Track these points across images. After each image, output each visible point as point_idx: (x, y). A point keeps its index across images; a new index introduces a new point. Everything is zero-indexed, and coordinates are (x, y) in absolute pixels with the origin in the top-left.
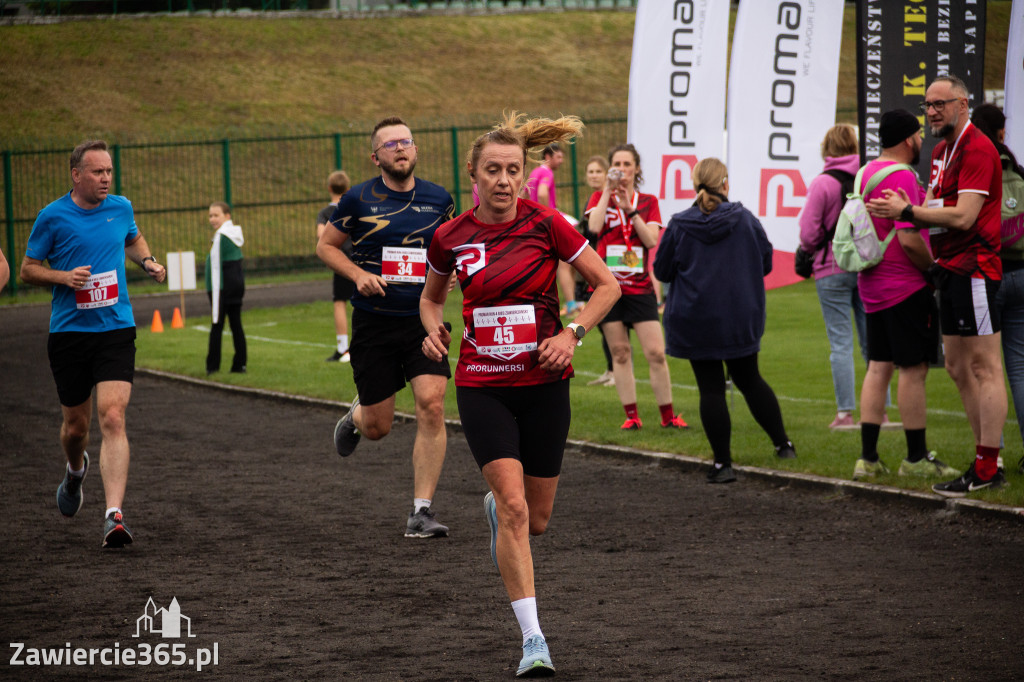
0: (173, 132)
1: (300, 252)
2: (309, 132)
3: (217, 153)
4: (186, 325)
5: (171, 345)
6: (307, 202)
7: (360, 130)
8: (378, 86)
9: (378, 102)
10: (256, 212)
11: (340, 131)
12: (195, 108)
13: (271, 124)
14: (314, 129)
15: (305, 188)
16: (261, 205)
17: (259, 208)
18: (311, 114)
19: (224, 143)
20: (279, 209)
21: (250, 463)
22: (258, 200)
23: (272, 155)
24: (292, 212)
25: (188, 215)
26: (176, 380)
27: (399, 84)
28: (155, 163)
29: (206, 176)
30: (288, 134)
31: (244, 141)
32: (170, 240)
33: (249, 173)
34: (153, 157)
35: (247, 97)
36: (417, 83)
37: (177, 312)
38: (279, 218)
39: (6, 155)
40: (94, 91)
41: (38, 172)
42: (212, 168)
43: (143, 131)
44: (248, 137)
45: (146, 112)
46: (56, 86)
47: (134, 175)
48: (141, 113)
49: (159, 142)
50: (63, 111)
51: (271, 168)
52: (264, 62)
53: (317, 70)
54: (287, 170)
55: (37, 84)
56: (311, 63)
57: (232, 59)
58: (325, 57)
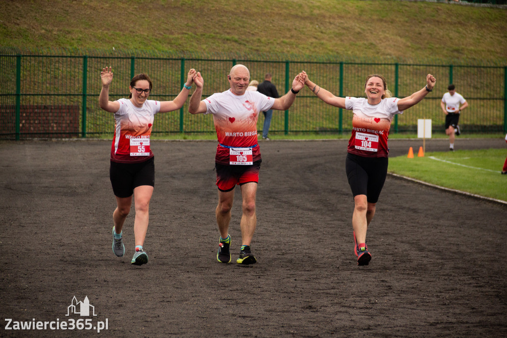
0: (426, 59)
1: (485, 124)
2: (492, 65)
3: (448, 72)
4: (425, 156)
5: (416, 165)
6: (490, 99)
12: (437, 48)
13: (474, 59)
14: (495, 63)
15: (489, 92)
18: (494, 56)
19: (451, 67)
20: (476, 101)
21: (448, 226)
23: (474, 74)
25: (431, 101)
26: (417, 183)
28: (416, 74)
29: (441, 82)
30: (482, 65)
31: (460, 66)
32: (421, 112)
33: (462, 82)
34: (415, 71)
35: (463, 45)
37: (421, 149)
38: (475, 106)
39: (341, 64)
40: (388, 35)
41: (357, 74)
42: (444, 79)
43: (411, 57)
44: (463, 64)
45: (413, 48)
46: (369, 31)
47: (405, 79)
48: (410, 49)
49: (418, 63)
50: (371, 44)
51: (473, 81)
52: (472, 28)
53: (498, 34)
54: (481, 82)
55: (359, 30)
56: (496, 31)
57: (457, 25)
58: (503, 28)
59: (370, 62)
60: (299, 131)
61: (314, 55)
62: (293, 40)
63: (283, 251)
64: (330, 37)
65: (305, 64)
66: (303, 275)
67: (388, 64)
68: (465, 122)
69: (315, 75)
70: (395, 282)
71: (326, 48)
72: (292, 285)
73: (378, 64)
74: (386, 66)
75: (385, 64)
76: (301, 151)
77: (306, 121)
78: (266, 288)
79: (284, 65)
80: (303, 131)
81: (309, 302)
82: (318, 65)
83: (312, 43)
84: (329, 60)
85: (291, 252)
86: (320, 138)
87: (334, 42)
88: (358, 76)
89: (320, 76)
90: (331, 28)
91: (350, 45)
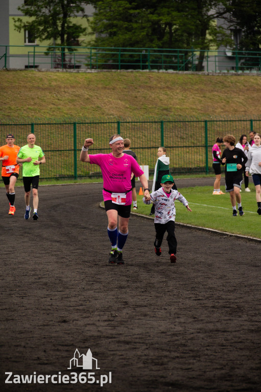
0: (141, 117)
1: (191, 166)
2: (195, 120)
3: (159, 126)
6: (193, 147)
7: (215, 119)
8: (222, 102)
9: (223, 109)
10: (173, 150)
11: (208, 119)
12: (150, 108)
13: (180, 115)
14: (197, 118)
15: (193, 141)
16: (175, 147)
17: (174, 148)
18: (196, 112)
19: (162, 122)
20: (182, 149)
22: (175, 145)
23: (180, 128)
24: (188, 150)
25: (147, 150)
26: (140, 216)
27: (231, 102)
28: (134, 129)
29: (154, 135)
30: (187, 120)
31: (169, 122)
33: (171, 134)
35: (171, 104)
36: (237, 102)
37: (141, 188)
38: (182, 152)
39: (74, 124)
40: (111, 100)
41: (87, 131)
42: (156, 132)
43: (130, 116)
44: (171, 120)
45: (131, 109)
46: (95, 97)
47: (125, 133)
48: (129, 109)
49: (136, 121)
50: (98, 107)
51: (180, 133)
52: (178, 91)
53: (199, 95)
54: (186, 134)
55: (88, 96)
56: (196, 92)
57: (165, 89)
58: (202, 90)
59: (97, 121)
60: (43, 178)
61: (53, 117)
62: (36, 107)
63: (39, 276)
64: (65, 103)
65: (47, 125)
66: (57, 295)
67: (111, 123)
68: (175, 166)
69: (55, 133)
70: (130, 298)
71: (62, 112)
72: (48, 303)
73: (103, 123)
74: (110, 124)
75: (109, 123)
76: (46, 194)
77: (49, 170)
78: (28, 306)
79: (30, 127)
80: (46, 178)
81: (63, 317)
82: (57, 125)
83: (51, 108)
84: (65, 121)
85: (46, 276)
86: (60, 183)
87: (68, 107)
88: (88, 133)
89: (58, 134)
90: (65, 95)
91: (81, 108)
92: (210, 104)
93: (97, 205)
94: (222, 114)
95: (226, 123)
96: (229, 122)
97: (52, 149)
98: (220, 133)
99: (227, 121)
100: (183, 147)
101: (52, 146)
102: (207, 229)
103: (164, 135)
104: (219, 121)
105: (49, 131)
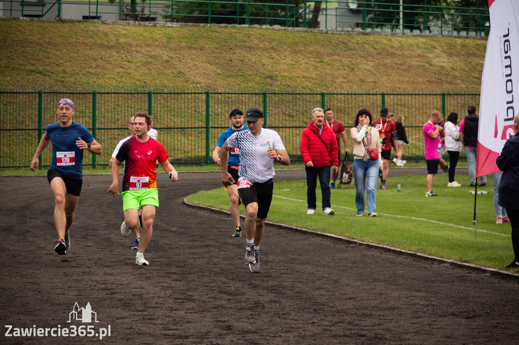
0: (238, 87)
2: (308, 92)
3: (261, 99)
7: (335, 92)
8: (345, 69)
9: (345, 78)
11: (325, 92)
12: (249, 75)
13: (289, 86)
14: (311, 90)
15: (305, 120)
16: (282, 127)
17: (280, 129)
18: (310, 82)
19: (264, 94)
20: (291, 130)
22: (281, 125)
23: (289, 102)
24: (298, 132)
27: (356, 69)
28: (228, 102)
30: (298, 92)
31: (275, 94)
33: (277, 110)
35: (276, 71)
36: (365, 69)
38: (291, 135)
39: (150, 94)
40: (197, 63)
41: (165, 104)
43: (222, 85)
44: (277, 92)
45: (224, 75)
46: (177, 59)
47: (216, 108)
48: (221, 76)
49: (230, 92)
50: (180, 72)
51: (288, 109)
52: (286, 54)
53: (314, 59)
54: (296, 110)
55: (167, 58)
56: (311, 56)
57: (270, 51)
58: (318, 53)
59: (179, 92)
61: (121, 85)
62: (99, 70)
64: (136, 67)
65: (113, 95)
67: (198, 93)
69: (123, 106)
70: (234, 321)
71: (133, 78)
73: (187, 93)
74: (197, 95)
75: (194, 93)
79: (91, 97)
82: (126, 95)
83: (118, 73)
84: (137, 90)
87: (141, 71)
88: (167, 107)
90: (138, 56)
91: (158, 74)
92: (328, 71)
93: (180, 201)
94: (344, 85)
95: (350, 97)
96: (353, 96)
97: (120, 127)
98: (341, 110)
99: (351, 94)
100: (292, 127)
101: (120, 123)
102: (329, 235)
103: (268, 111)
104: (340, 94)
105: (116, 103)
